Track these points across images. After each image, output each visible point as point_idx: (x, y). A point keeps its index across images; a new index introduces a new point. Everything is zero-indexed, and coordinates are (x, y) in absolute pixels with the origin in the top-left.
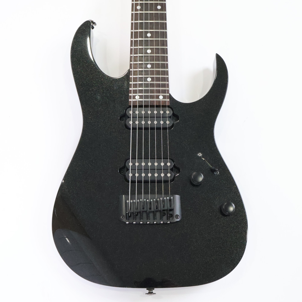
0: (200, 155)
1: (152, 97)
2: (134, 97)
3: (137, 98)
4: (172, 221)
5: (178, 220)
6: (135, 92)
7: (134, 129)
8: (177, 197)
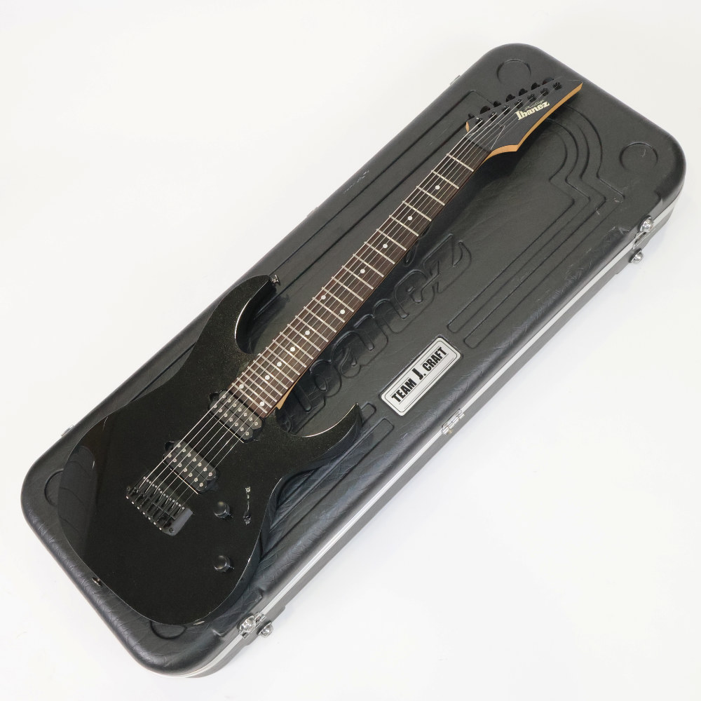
0: (248, 490)
1: (253, 396)
2: (238, 384)
3: (241, 386)
4: (164, 531)
5: (170, 534)
6: (244, 378)
7: (212, 413)
8: (189, 513)
